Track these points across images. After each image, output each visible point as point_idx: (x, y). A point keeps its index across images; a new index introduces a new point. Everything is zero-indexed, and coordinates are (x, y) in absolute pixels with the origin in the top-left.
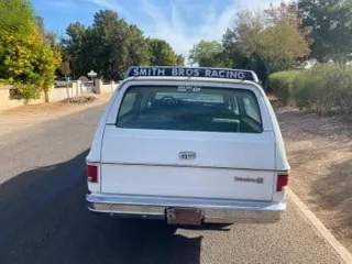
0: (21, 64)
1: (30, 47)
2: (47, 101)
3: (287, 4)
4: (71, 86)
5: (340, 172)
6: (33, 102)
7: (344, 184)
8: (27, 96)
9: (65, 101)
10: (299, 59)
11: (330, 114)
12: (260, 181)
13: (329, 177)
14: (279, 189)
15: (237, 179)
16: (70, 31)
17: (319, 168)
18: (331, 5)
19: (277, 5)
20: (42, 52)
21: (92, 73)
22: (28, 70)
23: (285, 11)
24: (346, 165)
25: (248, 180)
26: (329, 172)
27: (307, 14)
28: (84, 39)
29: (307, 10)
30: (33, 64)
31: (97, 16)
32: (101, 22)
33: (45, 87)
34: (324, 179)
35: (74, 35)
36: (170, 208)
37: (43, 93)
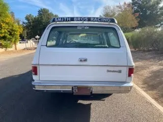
0: (3, 31)
1: (7, 23)
2: (16, 49)
3: (127, 3)
4: (27, 42)
5: (156, 74)
6: (9, 49)
7: (158, 79)
8: (6, 47)
9: (24, 49)
10: (133, 28)
11: (149, 51)
12: (120, 72)
13: (151, 77)
14: (130, 75)
15: (108, 71)
16: (27, 18)
17: (146, 73)
18: (147, 3)
19: (122, 4)
20: (13, 26)
21: (37, 37)
22: (6, 34)
23: (126, 6)
24: (158, 71)
25: (114, 71)
26: (151, 75)
27: (136, 8)
28: (33, 22)
29: (136, 6)
30: (9, 32)
31: (39, 11)
32: (41, 14)
33: (15, 43)
34: (149, 78)
35: (28, 20)
36: (75, 86)
37: (14, 45)
